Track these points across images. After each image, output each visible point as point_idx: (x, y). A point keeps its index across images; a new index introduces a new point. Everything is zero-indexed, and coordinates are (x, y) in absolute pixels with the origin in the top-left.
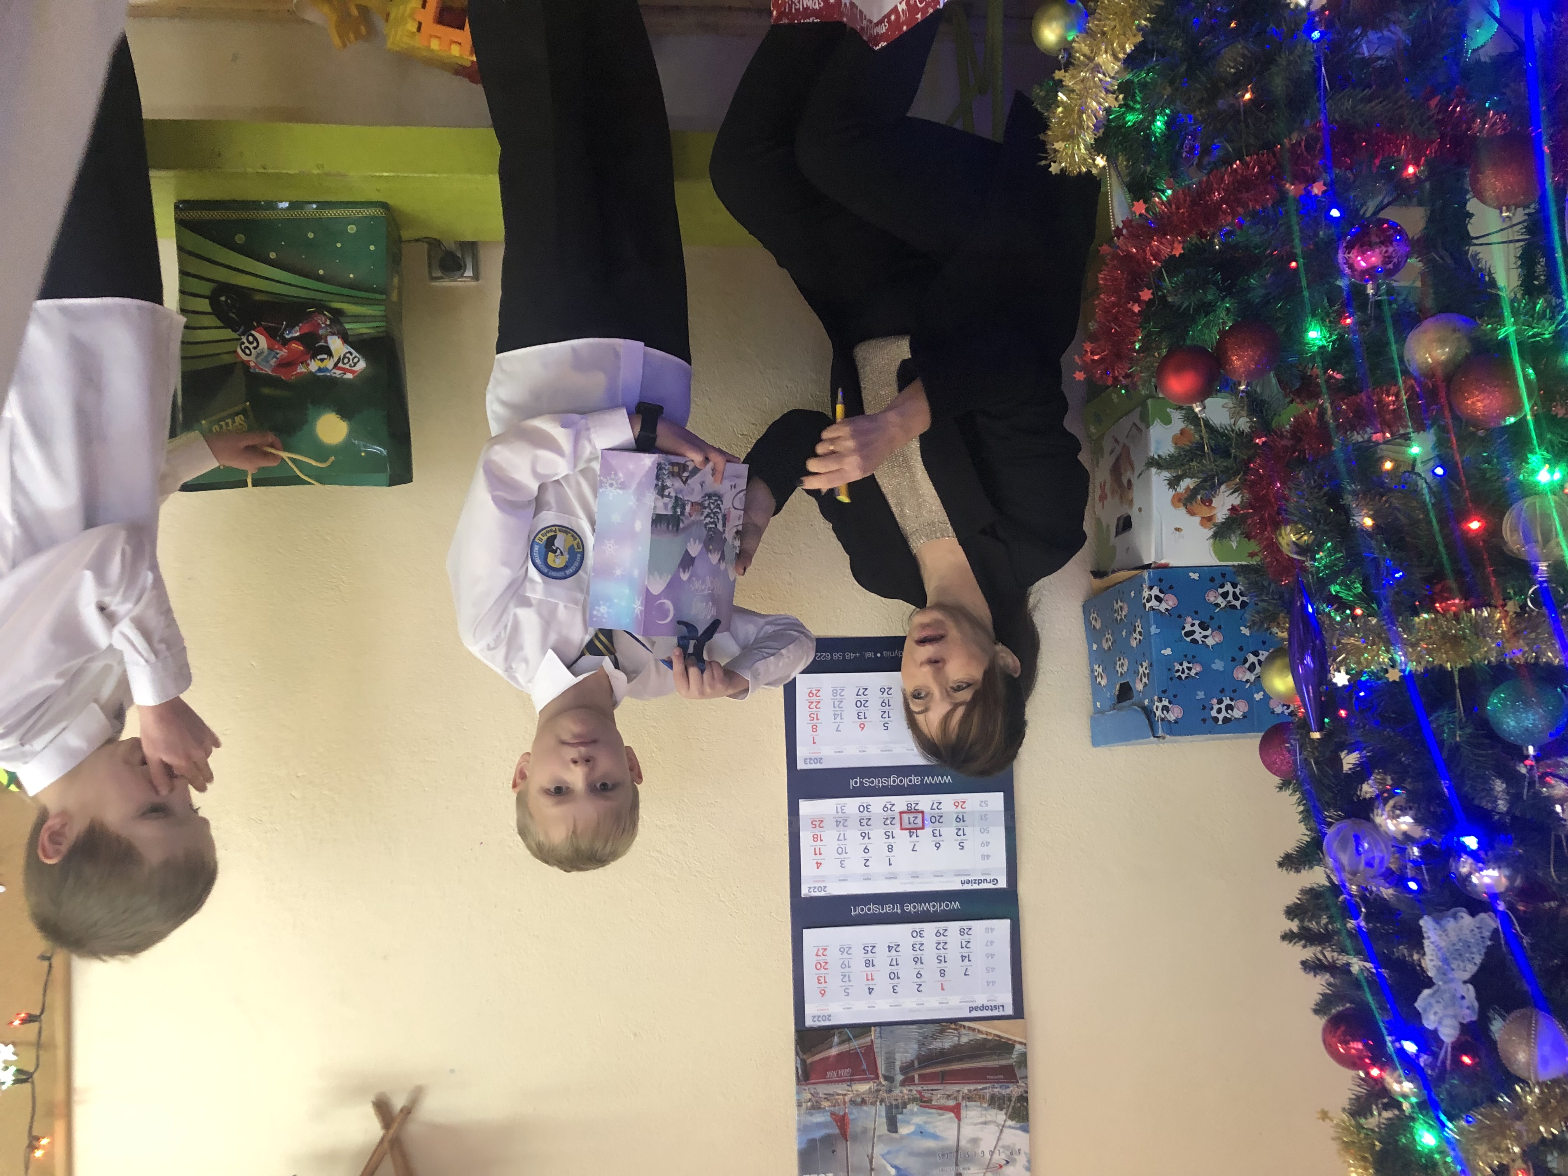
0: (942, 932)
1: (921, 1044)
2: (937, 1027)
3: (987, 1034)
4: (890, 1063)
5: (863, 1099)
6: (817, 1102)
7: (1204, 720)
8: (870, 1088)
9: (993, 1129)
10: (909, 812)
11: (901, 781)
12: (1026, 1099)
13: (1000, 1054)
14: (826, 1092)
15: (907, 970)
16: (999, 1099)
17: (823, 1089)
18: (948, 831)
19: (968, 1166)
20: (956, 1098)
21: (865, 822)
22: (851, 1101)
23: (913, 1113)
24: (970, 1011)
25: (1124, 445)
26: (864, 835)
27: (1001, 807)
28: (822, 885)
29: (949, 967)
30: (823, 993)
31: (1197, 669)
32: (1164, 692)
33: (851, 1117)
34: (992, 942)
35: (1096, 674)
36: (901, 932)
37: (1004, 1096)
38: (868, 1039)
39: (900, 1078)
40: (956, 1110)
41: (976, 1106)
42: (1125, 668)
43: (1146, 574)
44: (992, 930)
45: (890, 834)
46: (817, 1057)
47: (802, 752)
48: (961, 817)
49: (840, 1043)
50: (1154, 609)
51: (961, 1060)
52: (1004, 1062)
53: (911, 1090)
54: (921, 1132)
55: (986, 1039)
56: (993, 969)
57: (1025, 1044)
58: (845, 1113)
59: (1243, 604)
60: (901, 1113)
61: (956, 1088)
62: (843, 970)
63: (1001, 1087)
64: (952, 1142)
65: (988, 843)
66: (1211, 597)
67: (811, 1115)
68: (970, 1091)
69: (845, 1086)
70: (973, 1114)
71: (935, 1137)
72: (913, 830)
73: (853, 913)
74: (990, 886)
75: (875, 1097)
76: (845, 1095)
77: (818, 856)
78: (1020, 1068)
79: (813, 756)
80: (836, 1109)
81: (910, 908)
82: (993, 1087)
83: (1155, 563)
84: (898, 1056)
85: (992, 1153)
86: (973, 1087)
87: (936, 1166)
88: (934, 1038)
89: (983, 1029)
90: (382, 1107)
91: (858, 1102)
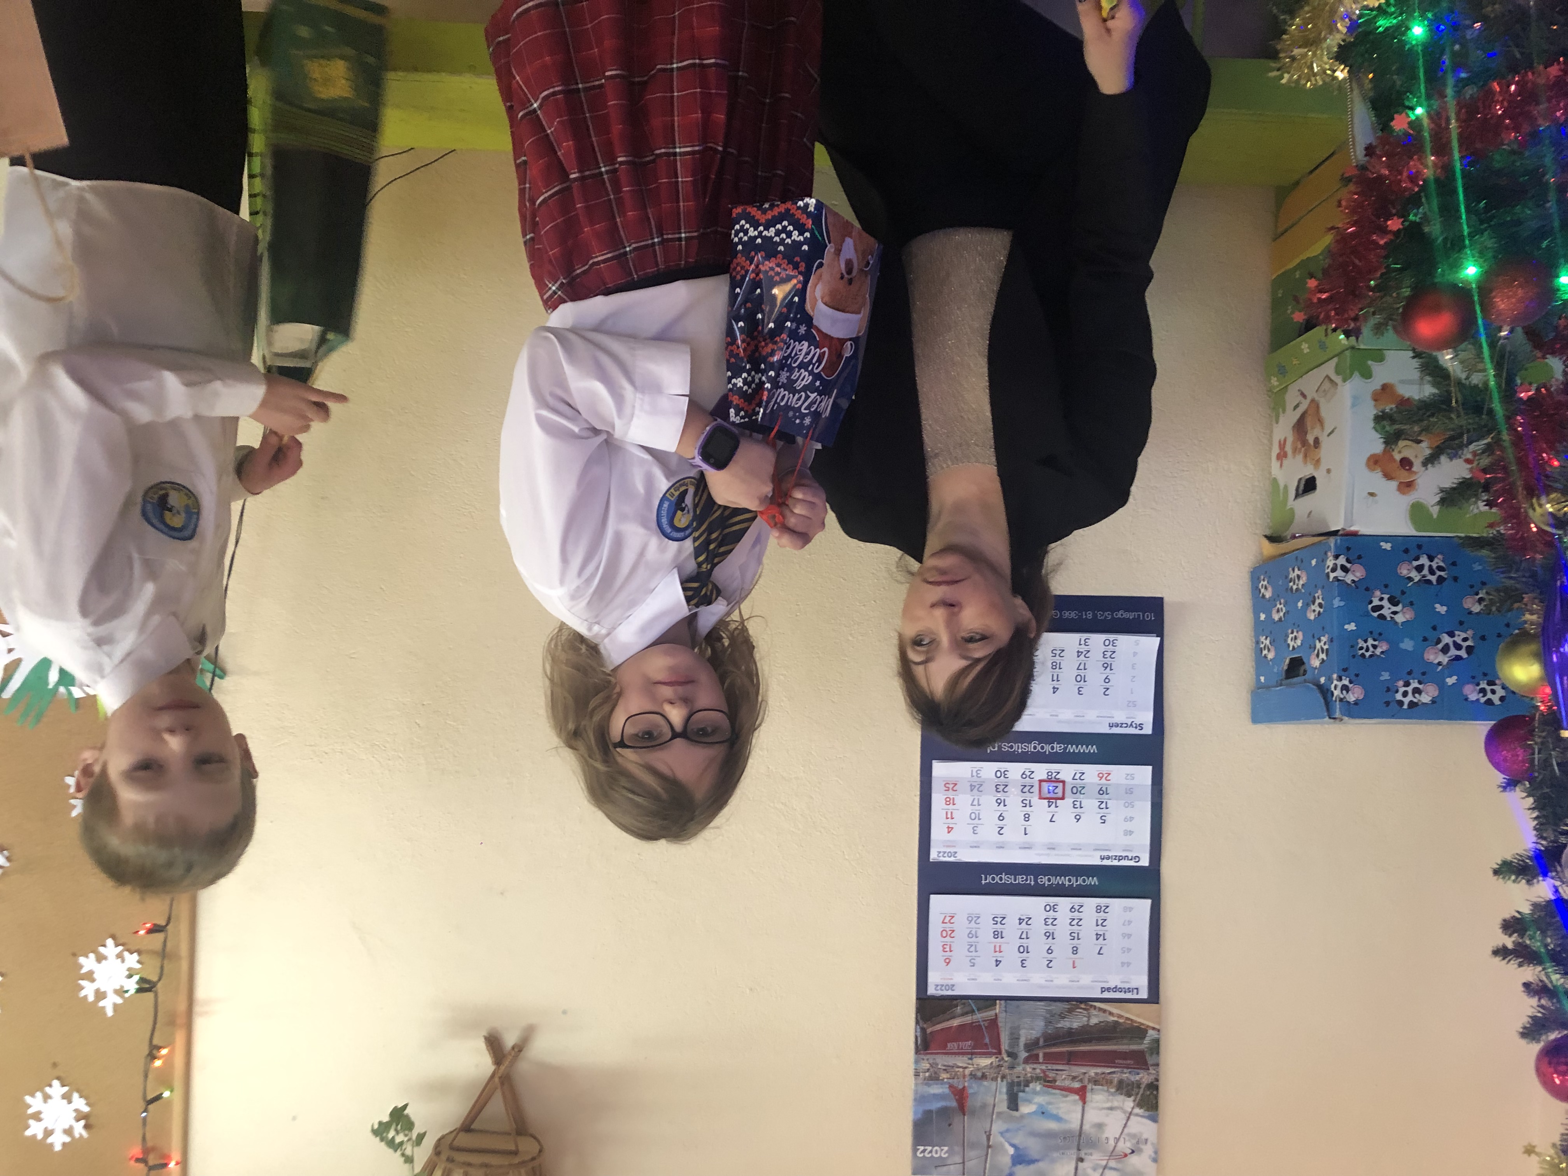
0: (1077, 908)
1: (1048, 1022)
2: (1066, 1006)
3: (1120, 1016)
4: (1014, 1038)
5: (983, 1073)
6: (936, 1073)
7: (1387, 703)
8: (992, 1063)
9: (1120, 1117)
10: (1049, 781)
11: (1042, 748)
12: (1157, 1088)
13: (1131, 1038)
14: (946, 1064)
15: (1037, 944)
16: (1128, 1085)
17: (942, 1061)
18: (1090, 804)
19: (1090, 1151)
20: (1081, 1081)
21: (1001, 788)
22: (971, 1074)
23: (1035, 1093)
24: (1102, 992)
25: (1313, 401)
26: (1000, 802)
27: (1149, 782)
28: (952, 850)
29: (1082, 944)
30: (948, 961)
31: (1383, 647)
32: (1345, 670)
33: (971, 1091)
34: (1130, 922)
35: (1262, 646)
36: (1033, 905)
37: (1133, 1082)
38: (992, 1013)
39: (1023, 1055)
40: (1082, 1093)
41: (1103, 1090)
42: (1299, 642)
43: (1332, 541)
44: (1130, 909)
45: (1028, 802)
46: (939, 1027)
48: (1104, 789)
49: (963, 1015)
50: (1339, 580)
51: (1089, 1041)
52: (1134, 1047)
53: (1034, 1069)
54: (1043, 1113)
55: (1116, 1023)
56: (1129, 950)
57: (1159, 1031)
58: (964, 1087)
59: (1441, 580)
60: (1024, 1091)
61: (1083, 1070)
62: (971, 940)
63: (1130, 1073)
64: (1075, 1125)
65: (1132, 819)
66: (1405, 570)
67: (929, 1085)
68: (1096, 1074)
69: (965, 1058)
70: (1098, 1098)
71: (1058, 1119)
72: (1052, 800)
73: (983, 882)
74: (1132, 863)
75: (997, 1072)
76: (966, 1068)
77: (949, 820)
78: (1152, 1054)
80: (955, 1082)
81: (1044, 880)
82: (1122, 1072)
83: (1343, 529)
84: (1023, 1032)
85: (1117, 1140)
86: (1099, 1070)
87: (1057, 1148)
88: (1062, 1017)
89: (1115, 1011)
90: (494, 1043)
91: (979, 1077)
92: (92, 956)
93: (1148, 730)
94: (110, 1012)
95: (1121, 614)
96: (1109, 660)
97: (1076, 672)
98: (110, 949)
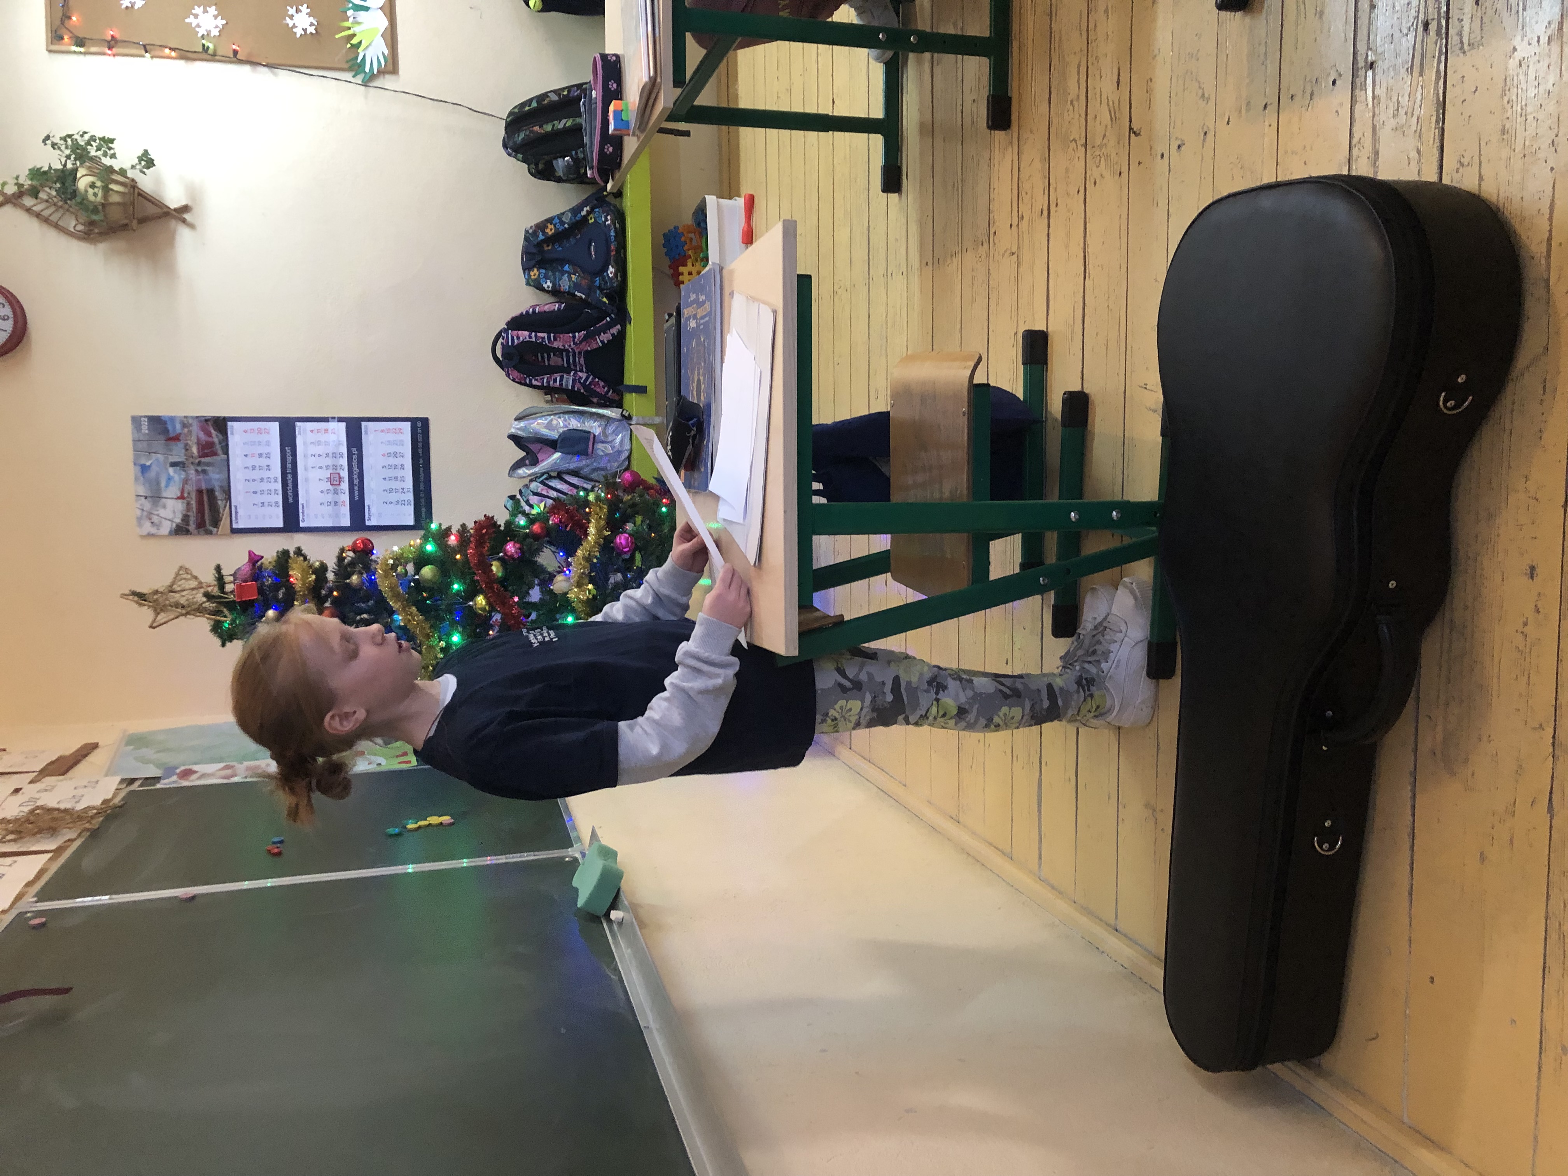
0: (277, 493)
2: (227, 489)
3: (223, 514)
6: (188, 426)
8: (194, 454)
9: (170, 516)
10: (340, 478)
11: (355, 474)
12: (187, 534)
13: (212, 521)
14: (193, 431)
15: (257, 475)
16: (188, 520)
17: (194, 429)
18: (330, 497)
19: (151, 502)
20: (188, 497)
21: (334, 455)
22: (188, 443)
23: (180, 475)
26: (327, 455)
27: (343, 525)
28: (302, 433)
29: (258, 496)
30: (245, 431)
33: (179, 443)
34: (271, 518)
36: (277, 472)
37: (189, 522)
38: (220, 454)
39: (199, 469)
40: (182, 497)
41: (184, 507)
44: (278, 518)
45: (327, 468)
46: (211, 427)
47: (371, 424)
48: (337, 504)
49: (218, 439)
52: (207, 522)
53: (192, 474)
54: (170, 479)
55: (219, 513)
56: (257, 519)
57: (216, 535)
58: (181, 440)
60: (180, 469)
61: (194, 498)
62: (257, 442)
63: (194, 520)
64: (164, 494)
65: (323, 517)
67: (180, 423)
68: (192, 505)
69: (196, 441)
70: (180, 506)
71: (167, 486)
72: (330, 480)
73: (287, 445)
74: (301, 518)
75: (190, 456)
76: (191, 441)
77: (316, 431)
78: (204, 531)
79: (368, 430)
80: (183, 436)
81: (289, 477)
82: (194, 516)
84: (211, 468)
85: (158, 515)
86: (194, 506)
87: (151, 486)
88: (221, 490)
89: (225, 512)
90: (185, 209)
91: (187, 448)
92: (216, 13)
93: (368, 523)
94: (187, 20)
96: (400, 503)
97: (394, 488)
98: (220, 22)
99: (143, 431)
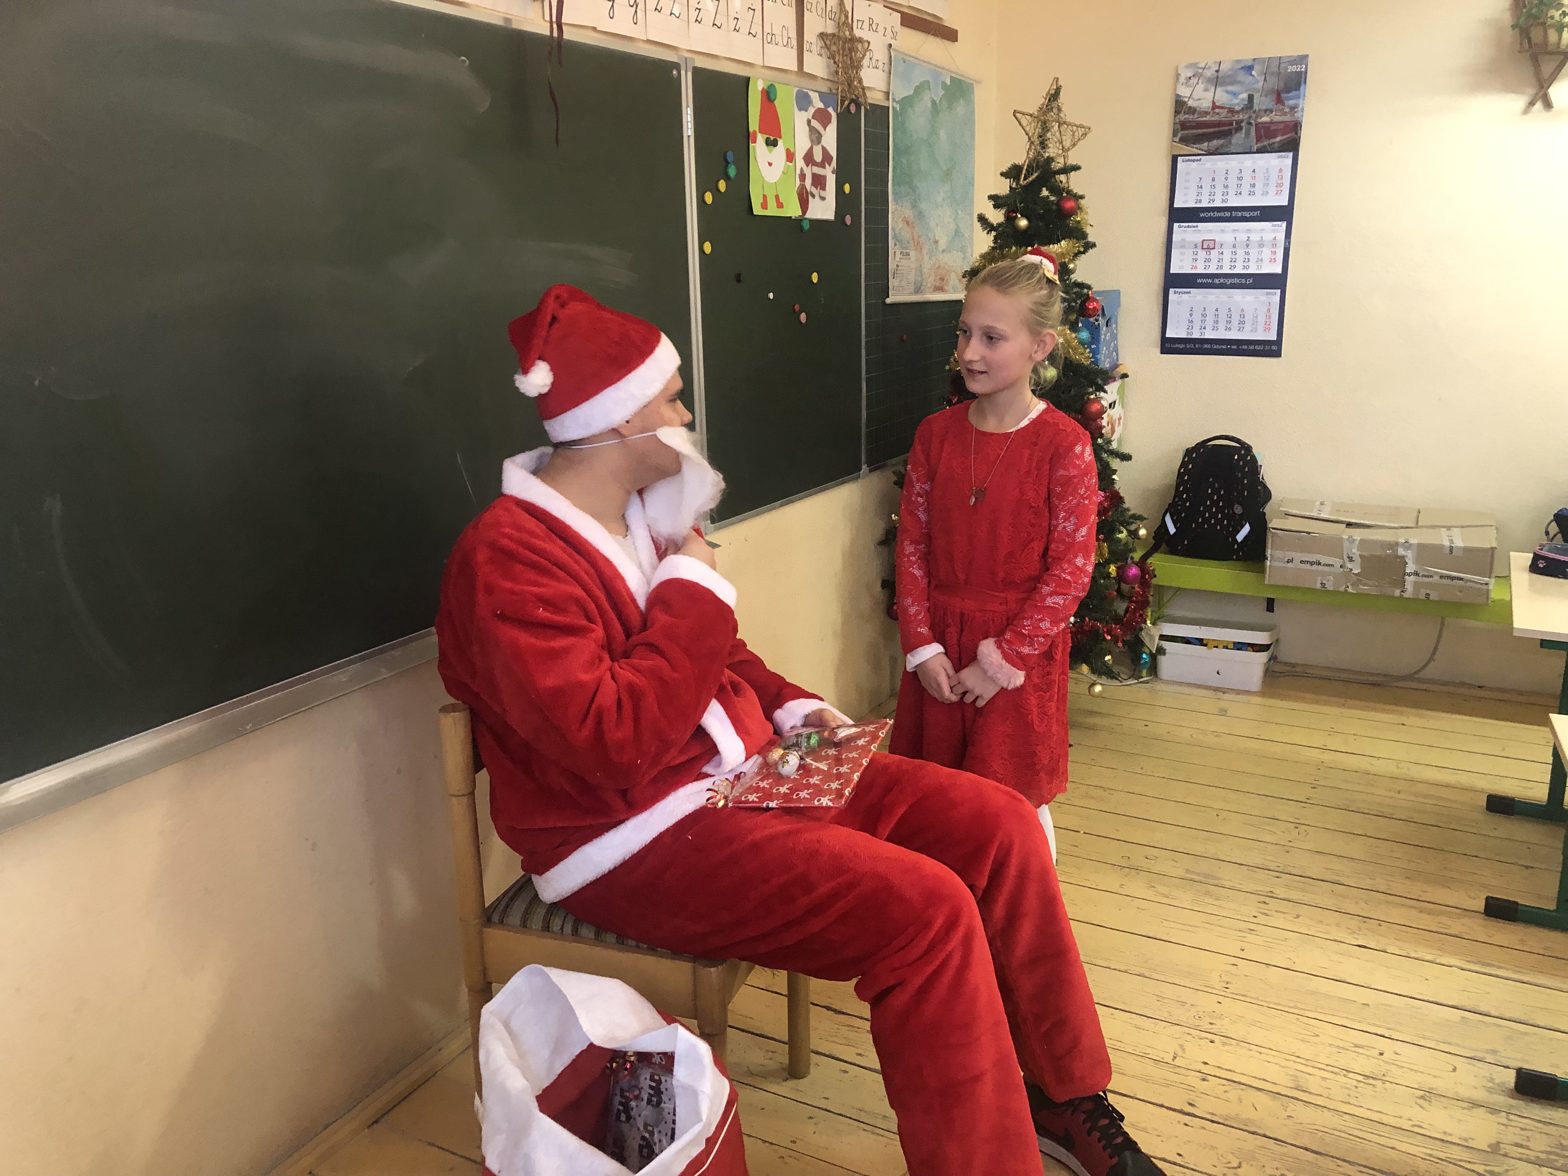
0: (1211, 202)
1: (1230, 142)
2: (1220, 151)
3: (1193, 147)
4: (1248, 133)
5: (1266, 113)
6: (1291, 111)
8: (1261, 119)
9: (1195, 96)
11: (1225, 281)
12: (1176, 112)
13: (1187, 137)
14: (1286, 117)
15: (1232, 182)
16: (1190, 113)
17: (1288, 118)
18: (1202, 254)
19: (1212, 77)
20: (1214, 113)
21: (1247, 260)
22: (1272, 112)
23: (1238, 104)
24: (1200, 160)
26: (1248, 253)
27: (1172, 265)
28: (1274, 227)
29: (1210, 182)
30: (1281, 170)
33: (1273, 103)
34: (1185, 195)
36: (1234, 202)
37: (1187, 114)
38: (1259, 145)
39: (1243, 124)
41: (1203, 109)
44: (1184, 202)
45: (1234, 253)
46: (1288, 136)
47: (1277, 298)
48: (1194, 261)
49: (1274, 143)
51: (1210, 134)
52: (1186, 132)
53: (1239, 117)
54: (1235, 94)
55: (1195, 144)
56: (1185, 181)
57: (1173, 141)
58: (1276, 105)
60: (1245, 105)
61: (1213, 119)
62: (1268, 182)
63: (1189, 119)
64: (1219, 90)
65: (1181, 247)
67: (1296, 104)
68: (1206, 117)
69: (1275, 120)
70: (1206, 105)
71: (1227, 92)
73: (1262, 212)
74: (1182, 225)
75: (1258, 114)
76: (1275, 115)
77: (1275, 243)
78: (1177, 129)
79: (1271, 296)
80: (1281, 107)
81: (1228, 214)
82: (1193, 119)
84: (1243, 136)
85: (1197, 83)
86: (1204, 119)
87: (1229, 76)
88: (1222, 146)
89: (1195, 150)
90: (1548, 104)
91: (1268, 111)
93: (1172, 291)
95: (1182, 346)
96: (1190, 325)
97: (1206, 319)
99: (1290, 67)
